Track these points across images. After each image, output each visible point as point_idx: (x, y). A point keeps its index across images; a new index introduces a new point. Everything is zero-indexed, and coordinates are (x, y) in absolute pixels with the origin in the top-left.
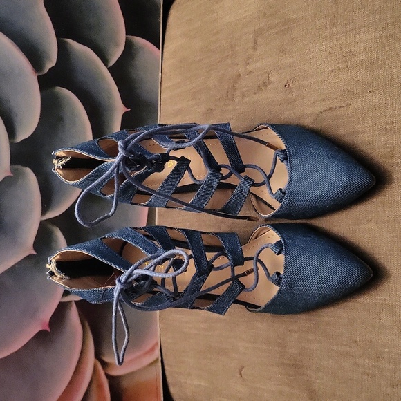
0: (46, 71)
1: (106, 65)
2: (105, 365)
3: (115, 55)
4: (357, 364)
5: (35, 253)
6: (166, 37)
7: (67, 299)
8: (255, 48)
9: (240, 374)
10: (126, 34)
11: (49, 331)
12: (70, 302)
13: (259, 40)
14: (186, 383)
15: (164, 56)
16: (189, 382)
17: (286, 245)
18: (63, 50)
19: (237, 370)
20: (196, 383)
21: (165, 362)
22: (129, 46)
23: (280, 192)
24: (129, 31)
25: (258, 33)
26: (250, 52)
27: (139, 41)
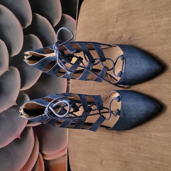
0: (27, 27)
1: (52, 26)
2: (43, 155)
3: (57, 22)
4: (152, 163)
5: (16, 105)
6: (79, 16)
7: (29, 125)
8: (117, 22)
9: (101, 163)
10: (62, 13)
11: (20, 138)
12: (30, 127)
13: (119, 19)
14: (77, 166)
15: (78, 23)
16: (79, 165)
17: (122, 97)
18: (34, 18)
19: (100, 162)
20: (82, 166)
21: (69, 156)
22: (63, 18)
23: (120, 73)
24: (63, 12)
25: (119, 15)
26: (115, 23)
27: (67, 16)
